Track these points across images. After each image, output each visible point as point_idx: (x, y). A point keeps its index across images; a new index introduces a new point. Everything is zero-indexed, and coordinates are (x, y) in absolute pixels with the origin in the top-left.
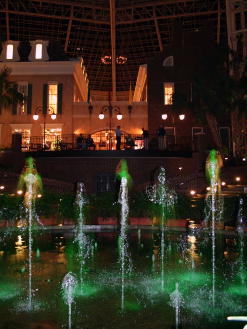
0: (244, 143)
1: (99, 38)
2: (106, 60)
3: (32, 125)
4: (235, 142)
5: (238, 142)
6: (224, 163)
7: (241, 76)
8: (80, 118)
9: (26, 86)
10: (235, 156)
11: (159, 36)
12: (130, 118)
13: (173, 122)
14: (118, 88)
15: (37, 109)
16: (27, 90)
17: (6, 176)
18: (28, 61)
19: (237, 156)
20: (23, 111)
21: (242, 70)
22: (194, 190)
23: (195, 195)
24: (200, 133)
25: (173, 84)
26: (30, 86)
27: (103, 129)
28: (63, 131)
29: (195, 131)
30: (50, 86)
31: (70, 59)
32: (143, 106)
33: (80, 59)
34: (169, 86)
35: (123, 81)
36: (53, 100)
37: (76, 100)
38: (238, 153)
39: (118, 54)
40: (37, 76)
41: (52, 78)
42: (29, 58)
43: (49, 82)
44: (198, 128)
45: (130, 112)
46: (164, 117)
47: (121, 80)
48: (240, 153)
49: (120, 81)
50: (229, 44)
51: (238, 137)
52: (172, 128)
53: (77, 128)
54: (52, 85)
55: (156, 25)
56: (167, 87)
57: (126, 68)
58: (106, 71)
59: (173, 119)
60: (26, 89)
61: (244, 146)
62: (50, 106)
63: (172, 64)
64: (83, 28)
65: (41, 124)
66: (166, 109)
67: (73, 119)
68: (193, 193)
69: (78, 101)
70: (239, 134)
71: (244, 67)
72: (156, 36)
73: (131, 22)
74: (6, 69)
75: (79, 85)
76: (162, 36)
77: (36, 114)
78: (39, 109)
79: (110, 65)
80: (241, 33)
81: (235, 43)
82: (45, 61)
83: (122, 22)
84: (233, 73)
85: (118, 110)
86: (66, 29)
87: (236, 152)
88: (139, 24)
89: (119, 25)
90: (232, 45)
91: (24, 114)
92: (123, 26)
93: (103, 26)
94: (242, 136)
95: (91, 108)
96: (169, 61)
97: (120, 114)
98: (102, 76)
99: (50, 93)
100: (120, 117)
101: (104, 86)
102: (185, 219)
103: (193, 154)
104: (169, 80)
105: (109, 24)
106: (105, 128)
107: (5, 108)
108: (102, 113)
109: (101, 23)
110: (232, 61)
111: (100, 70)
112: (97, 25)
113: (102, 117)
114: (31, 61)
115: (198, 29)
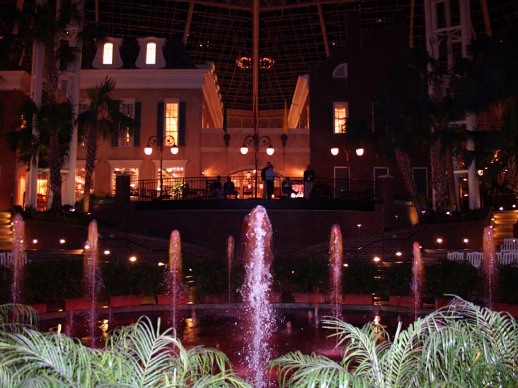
0: (448, 191)
1: (234, 31)
2: (244, 62)
3: (141, 161)
4: (436, 189)
5: (439, 189)
6: (419, 219)
7: (444, 94)
8: (212, 153)
9: (132, 105)
10: (435, 209)
11: (323, 29)
12: (284, 154)
13: (347, 159)
14: (262, 105)
15: (150, 139)
16: (134, 110)
17: (112, 236)
18: (136, 68)
19: (438, 208)
20: (128, 140)
21: (446, 85)
22: (378, 256)
23: (380, 263)
24: (386, 176)
25: (346, 104)
26: (138, 106)
27: (244, 168)
28: (187, 170)
29: (379, 172)
30: (168, 105)
31: (197, 66)
32: (303, 136)
33: (210, 65)
34: (341, 106)
35: (268, 95)
36: (172, 125)
37: (206, 126)
38: (439, 204)
39: (261, 55)
40: (148, 90)
41: (171, 94)
42: (137, 64)
43: (166, 99)
44: (383, 168)
45: (284, 144)
46: (335, 151)
47: (265, 93)
48: (443, 205)
49: (264, 95)
50: (429, 49)
51: (439, 182)
52: (346, 167)
53: (207, 167)
54: (170, 103)
55: (320, 12)
56: (339, 108)
57: (273, 75)
58: (244, 80)
59: (348, 155)
60: (132, 109)
61: (448, 195)
62: (168, 134)
63: (346, 75)
64: (209, 15)
65: (154, 161)
66: (337, 140)
67: (202, 153)
68: (377, 259)
69: (208, 127)
70: (442, 178)
71: (448, 80)
72: (319, 29)
73: (282, 8)
74: (109, 82)
75: (208, 104)
76: (328, 28)
77: (148, 146)
78: (153, 139)
79: (251, 71)
80: (445, 32)
81: (436, 46)
82: (161, 68)
83: (268, 8)
84: (434, 90)
85: (267, 141)
86: (184, 16)
87: (437, 203)
88: (294, 11)
89: (265, 11)
90: (433, 50)
91: (129, 145)
92: (271, 13)
93: (240, 13)
94: (445, 181)
95: (227, 137)
96: (341, 71)
97: (270, 147)
98: (237, 87)
99: (167, 116)
100: (270, 151)
101: (240, 102)
102: (368, 294)
103: (376, 205)
104: (342, 98)
105: (249, 10)
106: (248, 167)
107: (104, 138)
108: (244, 146)
109: (237, 8)
110: (431, 73)
111: (235, 79)
112: (232, 11)
113: (244, 151)
114: (140, 68)
115: (382, 20)
